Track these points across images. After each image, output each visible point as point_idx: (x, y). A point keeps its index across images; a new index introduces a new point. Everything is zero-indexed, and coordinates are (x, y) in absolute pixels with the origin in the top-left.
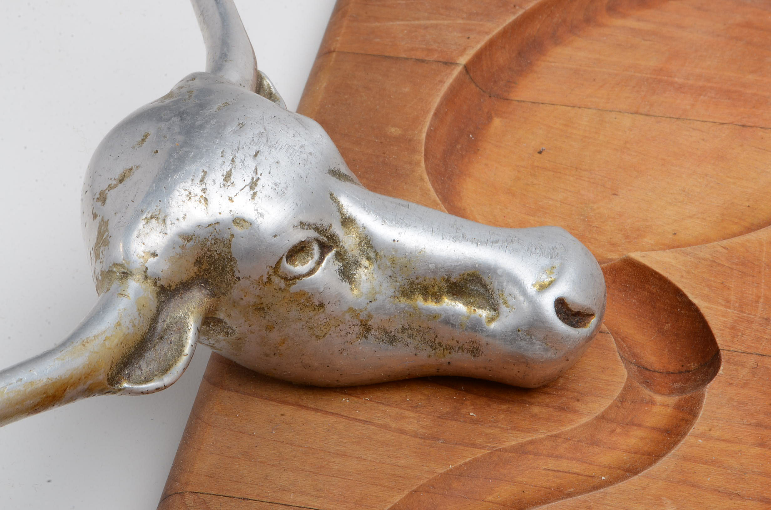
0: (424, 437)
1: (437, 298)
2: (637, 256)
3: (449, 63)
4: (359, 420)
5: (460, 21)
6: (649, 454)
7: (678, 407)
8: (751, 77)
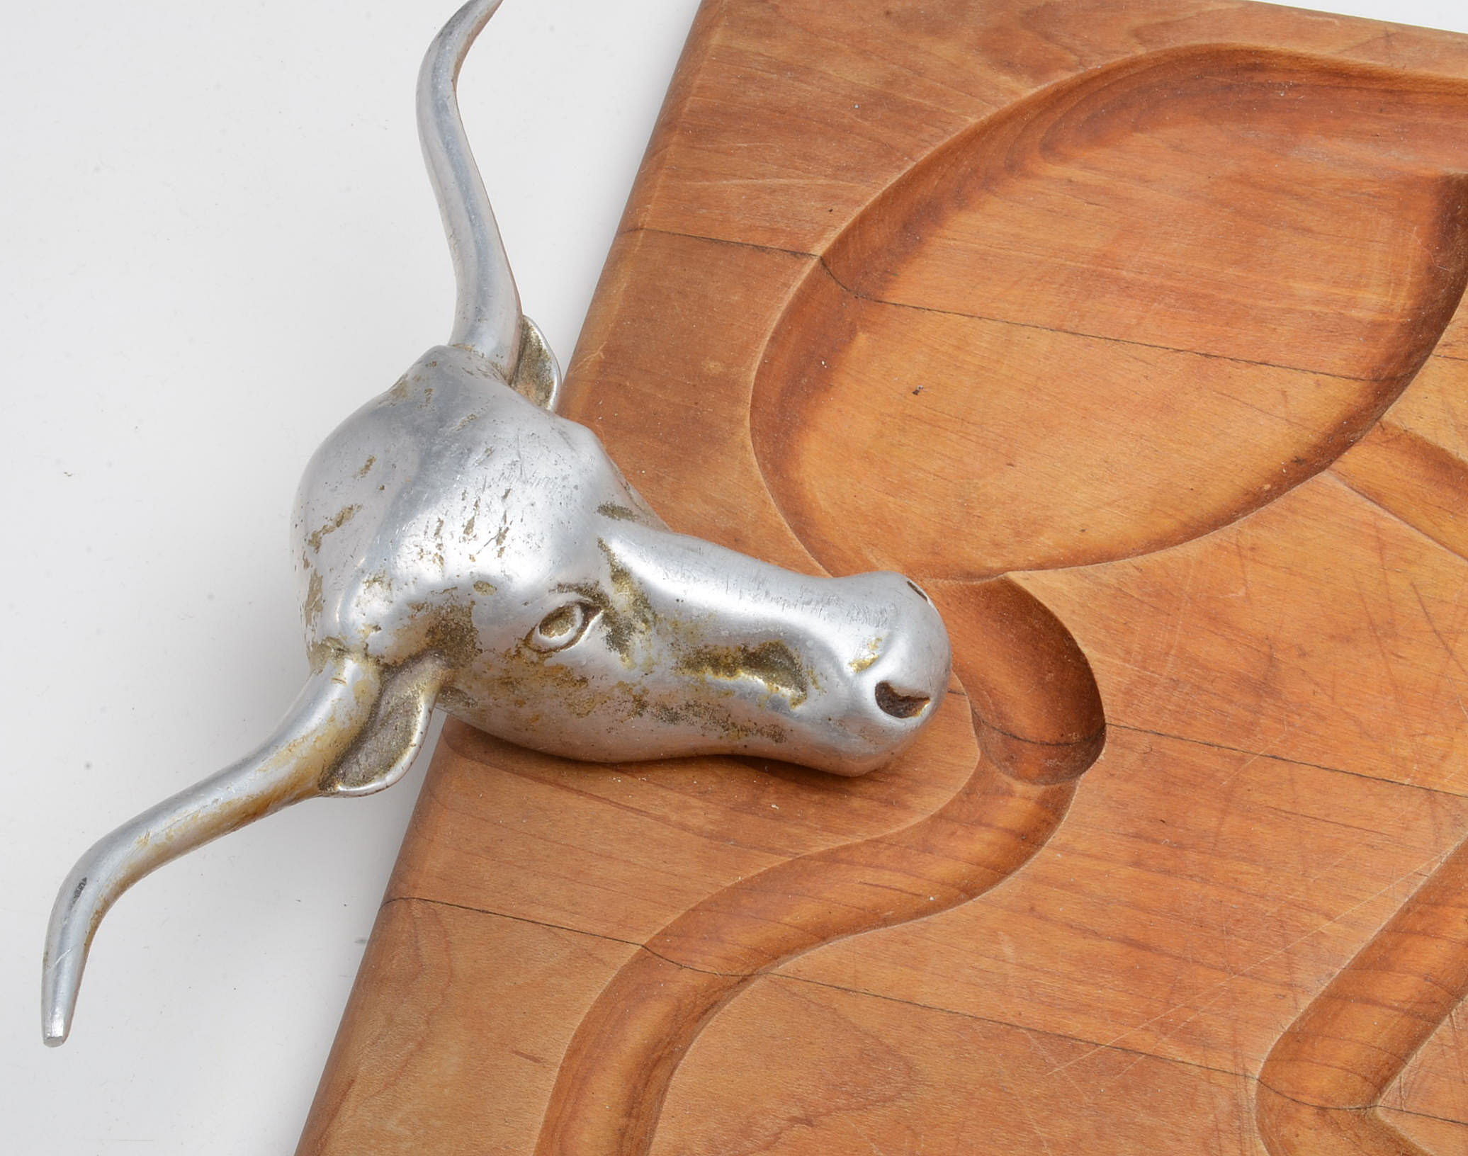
0: (710, 836)
1: (731, 670)
2: (1016, 577)
3: (799, 254)
4: (632, 808)
5: (822, 181)
6: (995, 868)
7: (1042, 802)
8: (1232, 271)
